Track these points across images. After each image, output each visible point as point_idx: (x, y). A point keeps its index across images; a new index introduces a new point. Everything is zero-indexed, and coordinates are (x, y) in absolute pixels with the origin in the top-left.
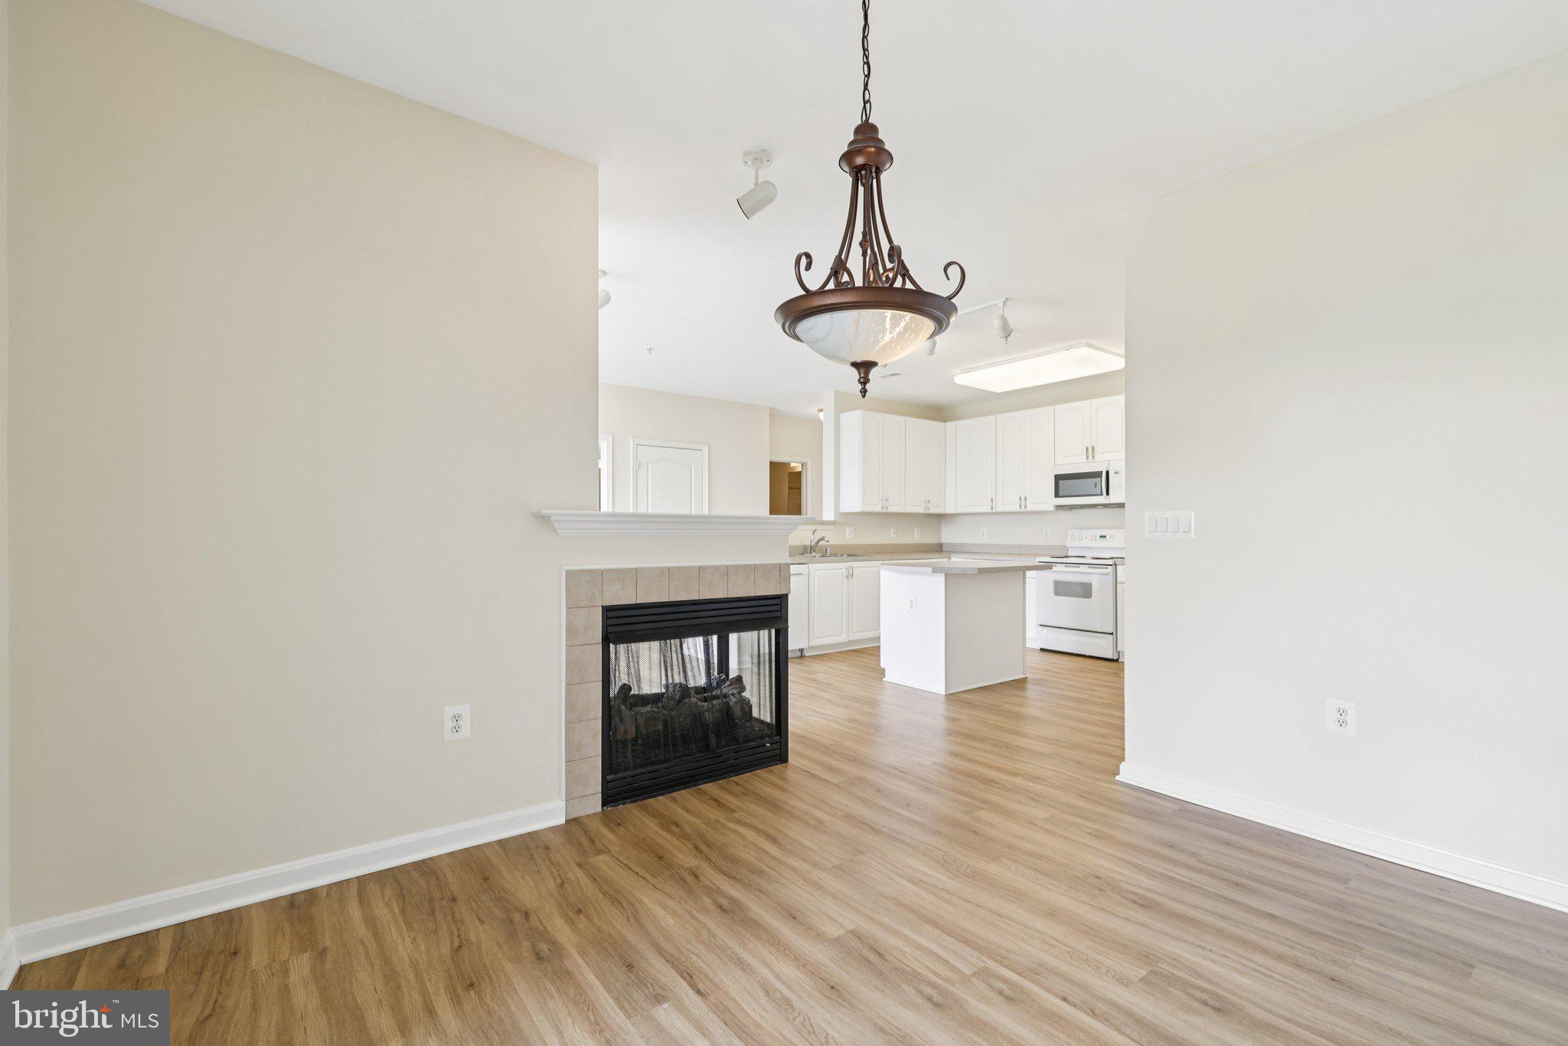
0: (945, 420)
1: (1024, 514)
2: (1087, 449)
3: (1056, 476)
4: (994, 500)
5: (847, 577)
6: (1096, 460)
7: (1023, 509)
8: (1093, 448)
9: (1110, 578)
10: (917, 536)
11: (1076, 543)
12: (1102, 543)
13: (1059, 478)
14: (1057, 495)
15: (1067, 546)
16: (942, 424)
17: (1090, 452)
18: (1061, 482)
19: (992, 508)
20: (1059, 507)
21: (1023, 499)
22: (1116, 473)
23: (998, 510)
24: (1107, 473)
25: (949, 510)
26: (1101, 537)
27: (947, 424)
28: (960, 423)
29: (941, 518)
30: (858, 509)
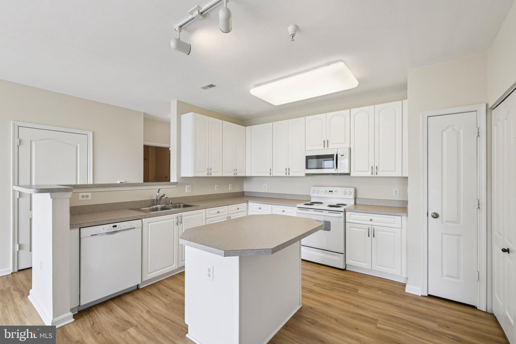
0: (246, 126)
1: (288, 178)
2: (324, 142)
3: (306, 157)
4: (272, 170)
5: (177, 224)
6: (329, 147)
7: (287, 175)
8: (328, 141)
9: (342, 220)
10: (230, 189)
11: (315, 195)
12: (330, 195)
13: (308, 158)
14: (307, 168)
15: (311, 195)
16: (245, 127)
17: (326, 143)
18: (309, 160)
19: (271, 174)
20: (307, 175)
21: (288, 169)
22: (342, 156)
23: (274, 175)
24: (337, 155)
25: (247, 175)
26: (330, 191)
27: (247, 127)
28: (253, 127)
29: (243, 179)
30: (191, 175)
